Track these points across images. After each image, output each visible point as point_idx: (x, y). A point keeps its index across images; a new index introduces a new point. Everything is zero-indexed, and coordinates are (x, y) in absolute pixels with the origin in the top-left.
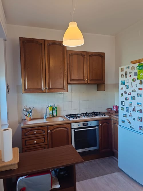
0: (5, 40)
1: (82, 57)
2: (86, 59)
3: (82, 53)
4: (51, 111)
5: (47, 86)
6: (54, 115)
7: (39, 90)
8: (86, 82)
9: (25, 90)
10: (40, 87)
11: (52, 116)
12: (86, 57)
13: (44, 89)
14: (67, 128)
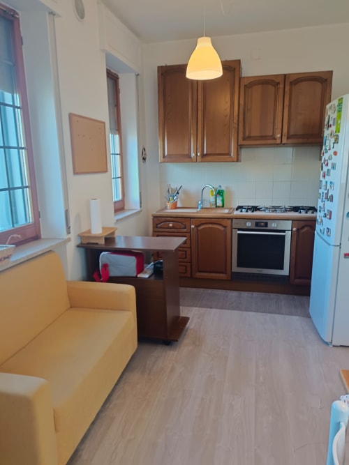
0: (138, 75)
1: (274, 88)
2: (281, 92)
3: (274, 79)
4: (214, 197)
5: (199, 150)
6: (218, 205)
7: (185, 158)
8: (278, 141)
9: (164, 157)
10: (187, 153)
11: (214, 206)
12: (281, 86)
13: (193, 155)
14: (225, 227)
